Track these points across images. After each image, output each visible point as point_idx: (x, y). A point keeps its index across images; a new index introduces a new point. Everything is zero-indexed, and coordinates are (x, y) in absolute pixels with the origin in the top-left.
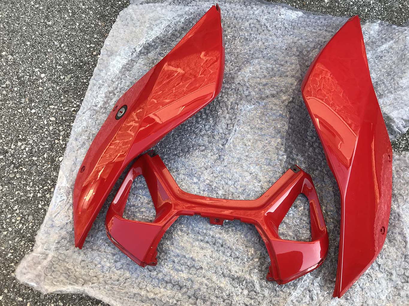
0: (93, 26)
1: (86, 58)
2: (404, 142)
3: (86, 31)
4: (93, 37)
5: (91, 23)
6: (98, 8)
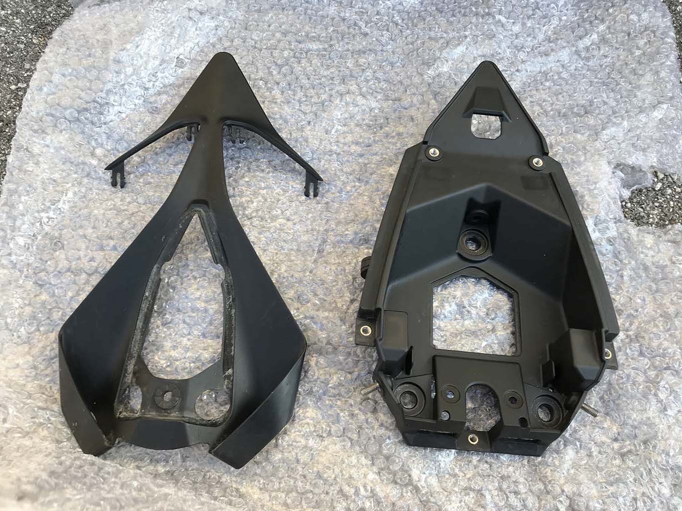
0: (22, 46)
3: (9, 57)
4: (22, 68)
5: (18, 42)
6: (31, 11)
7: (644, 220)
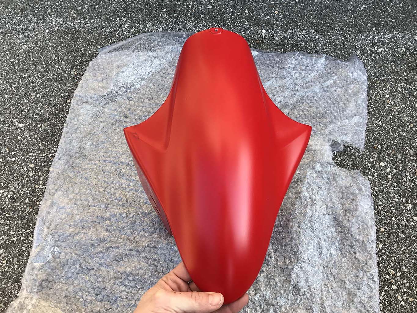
0: (66, 75)
1: (61, 106)
2: (351, 163)
3: (60, 80)
4: (66, 86)
5: (64, 73)
6: (70, 58)
7: (345, 166)
